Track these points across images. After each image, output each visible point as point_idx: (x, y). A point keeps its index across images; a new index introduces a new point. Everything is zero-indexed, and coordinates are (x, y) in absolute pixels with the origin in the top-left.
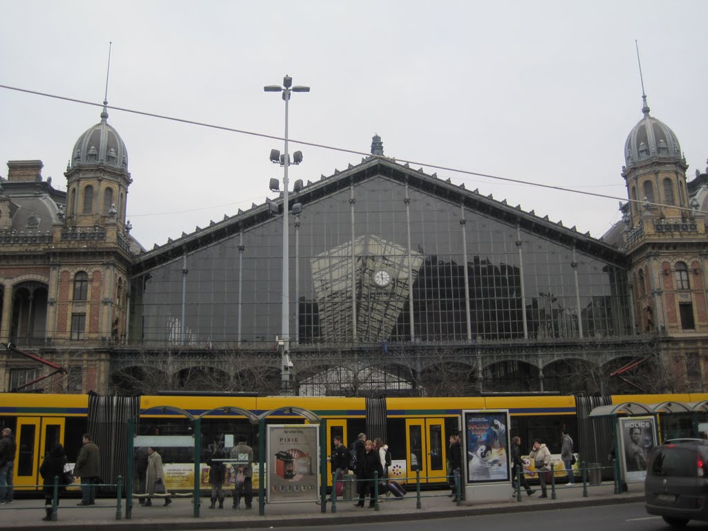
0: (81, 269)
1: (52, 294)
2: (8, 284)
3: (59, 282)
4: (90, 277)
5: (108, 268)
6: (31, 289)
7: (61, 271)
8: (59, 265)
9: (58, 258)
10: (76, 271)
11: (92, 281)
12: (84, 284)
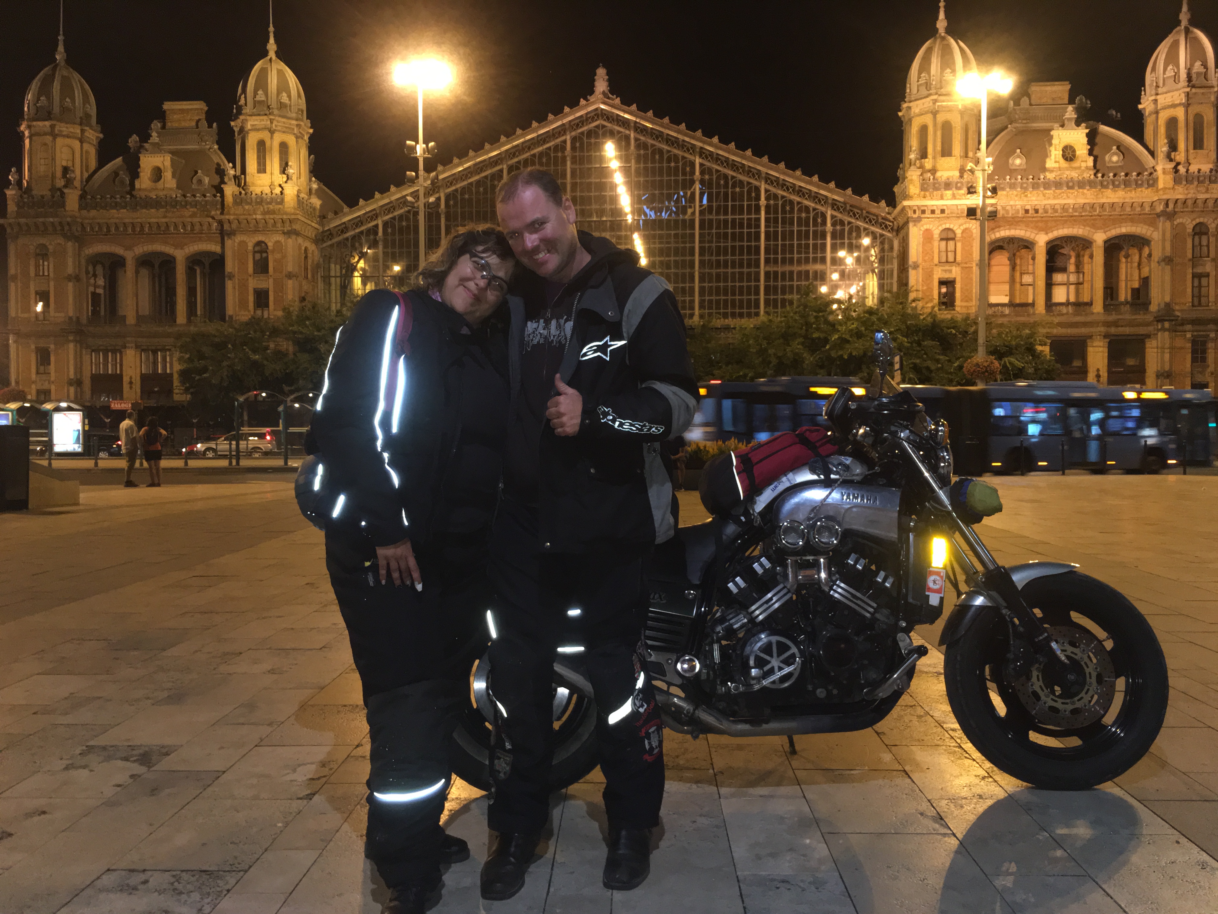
0: (260, 238)
1: (230, 266)
2: (180, 255)
3: (236, 253)
4: (270, 248)
5: (290, 237)
6: (206, 261)
7: (237, 241)
8: (235, 235)
10: (254, 241)
11: (273, 251)
12: (264, 256)
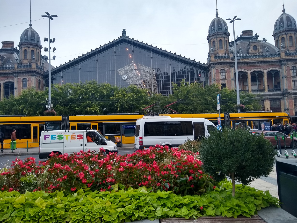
0: (24, 77)
1: (16, 86)
2: (2, 83)
3: (18, 82)
4: (28, 80)
5: (33, 77)
6: (10, 84)
7: (18, 78)
8: (17, 76)
9: (17, 74)
10: (23, 78)
11: (28, 81)
12: (26, 82)
